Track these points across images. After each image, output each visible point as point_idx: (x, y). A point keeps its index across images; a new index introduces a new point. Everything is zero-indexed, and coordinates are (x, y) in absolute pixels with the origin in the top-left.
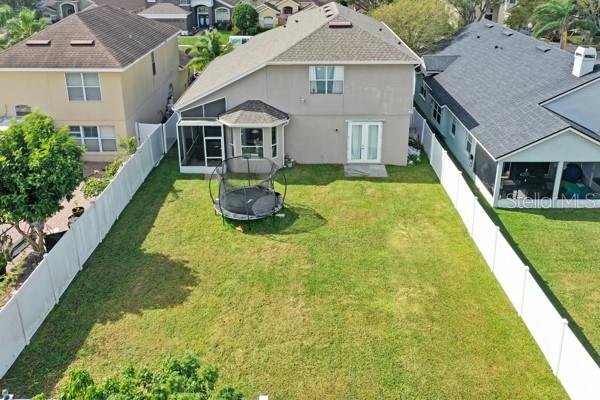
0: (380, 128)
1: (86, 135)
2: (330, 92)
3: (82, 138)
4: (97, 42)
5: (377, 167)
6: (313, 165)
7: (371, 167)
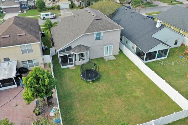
0: (112, 47)
1: (29, 63)
2: (100, 39)
3: (28, 64)
4: (26, 33)
5: (112, 56)
6: (96, 59)
7: (110, 56)
